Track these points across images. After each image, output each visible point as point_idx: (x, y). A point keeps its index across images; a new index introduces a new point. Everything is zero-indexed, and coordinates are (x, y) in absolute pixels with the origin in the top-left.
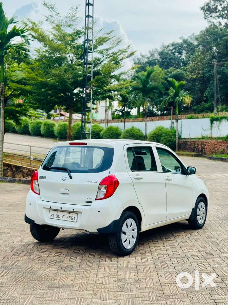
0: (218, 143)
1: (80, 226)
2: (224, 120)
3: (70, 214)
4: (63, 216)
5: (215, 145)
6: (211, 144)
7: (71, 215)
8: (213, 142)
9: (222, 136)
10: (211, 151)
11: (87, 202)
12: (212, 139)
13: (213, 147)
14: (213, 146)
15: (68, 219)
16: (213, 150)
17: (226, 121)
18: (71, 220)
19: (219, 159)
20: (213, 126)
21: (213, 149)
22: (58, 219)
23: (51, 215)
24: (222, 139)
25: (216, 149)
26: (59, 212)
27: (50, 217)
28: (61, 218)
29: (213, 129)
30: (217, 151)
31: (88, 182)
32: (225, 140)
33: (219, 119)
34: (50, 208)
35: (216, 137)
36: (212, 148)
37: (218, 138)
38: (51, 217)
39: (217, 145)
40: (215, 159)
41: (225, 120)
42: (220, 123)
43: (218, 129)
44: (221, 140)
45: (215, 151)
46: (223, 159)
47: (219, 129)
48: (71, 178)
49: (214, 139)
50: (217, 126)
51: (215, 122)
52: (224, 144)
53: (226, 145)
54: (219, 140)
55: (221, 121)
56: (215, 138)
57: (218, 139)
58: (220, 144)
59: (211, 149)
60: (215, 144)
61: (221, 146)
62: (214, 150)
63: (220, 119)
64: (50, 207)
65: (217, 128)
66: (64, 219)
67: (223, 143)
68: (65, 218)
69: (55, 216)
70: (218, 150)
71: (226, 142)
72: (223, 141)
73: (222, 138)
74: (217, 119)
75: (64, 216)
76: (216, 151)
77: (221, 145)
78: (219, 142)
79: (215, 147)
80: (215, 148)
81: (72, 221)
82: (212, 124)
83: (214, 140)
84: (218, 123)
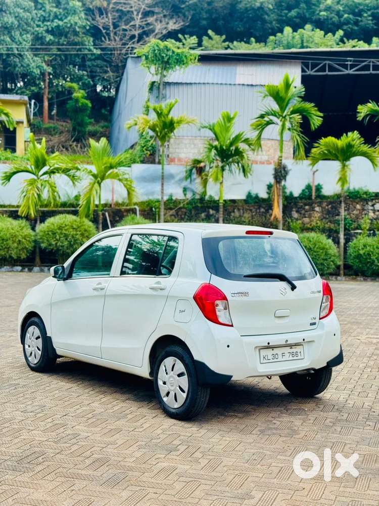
1: (310, 364)
3: (291, 348)
4: (283, 355)
7: (294, 350)
11: (311, 324)
15: (291, 358)
18: (295, 358)
22: (277, 360)
23: (264, 358)
26: (274, 349)
27: (262, 360)
28: (280, 359)
34: (267, 345)
38: (265, 361)
64: (269, 343)
66: (284, 358)
68: (287, 357)
69: (270, 357)
81: (297, 358)
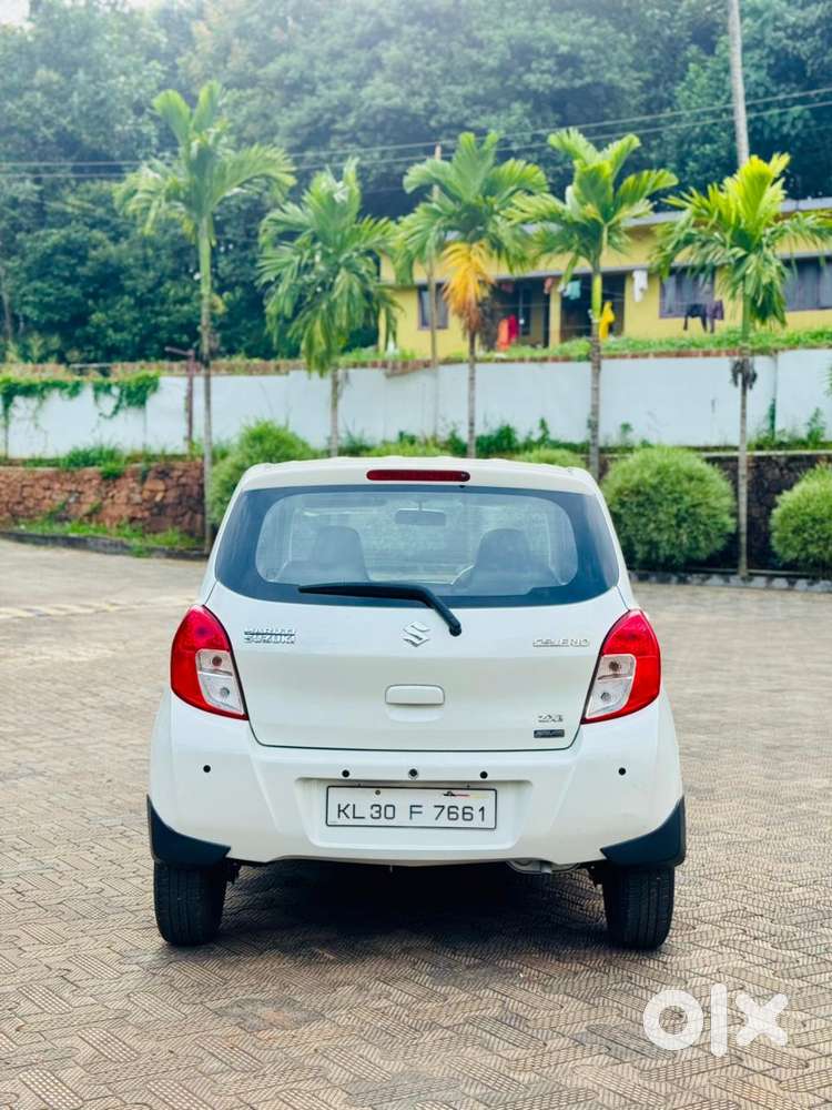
0: (37, 480)
2: (56, 393)
3: (449, 794)
5: (23, 486)
6: (9, 485)
7: (459, 801)
8: (15, 476)
9: (50, 454)
10: (8, 511)
11: (539, 734)
12: (10, 465)
13: (17, 495)
14: (19, 489)
15: (443, 822)
16: (16, 508)
17: (66, 397)
18: (460, 823)
19: (60, 541)
20: (13, 416)
21: (19, 503)
23: (341, 811)
24: (54, 466)
25: (30, 503)
26: (384, 790)
27: (333, 817)
29: (12, 427)
30: (33, 508)
31: (547, 644)
32: (67, 471)
33: (39, 388)
34: (343, 777)
35: (26, 455)
36: (14, 500)
37: (39, 462)
38: (345, 821)
39: (32, 486)
40: (44, 541)
41: (60, 395)
42: (41, 404)
43: (32, 426)
44: (51, 469)
45: (27, 509)
46: (74, 539)
47: (36, 426)
48: (455, 629)
49: (17, 465)
50: (30, 414)
51: (18, 400)
52: (62, 484)
53: (69, 488)
54: (40, 469)
55: (44, 398)
56: (24, 463)
57: (36, 466)
58: (45, 483)
59: (8, 502)
60: (24, 483)
61: (48, 493)
62: (21, 508)
63: (42, 389)
64: (346, 773)
65: (27, 423)
67: (58, 481)
68: (427, 817)
69: (365, 811)
70: (38, 508)
71: (68, 475)
72: (57, 474)
73: (53, 463)
74: (28, 390)
75: (414, 809)
76: (31, 512)
77: (49, 489)
78: (42, 478)
79: (25, 494)
80: (24, 498)
82: (6, 406)
83: (21, 469)
84: (33, 402)
